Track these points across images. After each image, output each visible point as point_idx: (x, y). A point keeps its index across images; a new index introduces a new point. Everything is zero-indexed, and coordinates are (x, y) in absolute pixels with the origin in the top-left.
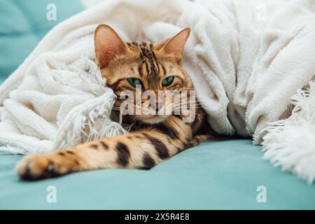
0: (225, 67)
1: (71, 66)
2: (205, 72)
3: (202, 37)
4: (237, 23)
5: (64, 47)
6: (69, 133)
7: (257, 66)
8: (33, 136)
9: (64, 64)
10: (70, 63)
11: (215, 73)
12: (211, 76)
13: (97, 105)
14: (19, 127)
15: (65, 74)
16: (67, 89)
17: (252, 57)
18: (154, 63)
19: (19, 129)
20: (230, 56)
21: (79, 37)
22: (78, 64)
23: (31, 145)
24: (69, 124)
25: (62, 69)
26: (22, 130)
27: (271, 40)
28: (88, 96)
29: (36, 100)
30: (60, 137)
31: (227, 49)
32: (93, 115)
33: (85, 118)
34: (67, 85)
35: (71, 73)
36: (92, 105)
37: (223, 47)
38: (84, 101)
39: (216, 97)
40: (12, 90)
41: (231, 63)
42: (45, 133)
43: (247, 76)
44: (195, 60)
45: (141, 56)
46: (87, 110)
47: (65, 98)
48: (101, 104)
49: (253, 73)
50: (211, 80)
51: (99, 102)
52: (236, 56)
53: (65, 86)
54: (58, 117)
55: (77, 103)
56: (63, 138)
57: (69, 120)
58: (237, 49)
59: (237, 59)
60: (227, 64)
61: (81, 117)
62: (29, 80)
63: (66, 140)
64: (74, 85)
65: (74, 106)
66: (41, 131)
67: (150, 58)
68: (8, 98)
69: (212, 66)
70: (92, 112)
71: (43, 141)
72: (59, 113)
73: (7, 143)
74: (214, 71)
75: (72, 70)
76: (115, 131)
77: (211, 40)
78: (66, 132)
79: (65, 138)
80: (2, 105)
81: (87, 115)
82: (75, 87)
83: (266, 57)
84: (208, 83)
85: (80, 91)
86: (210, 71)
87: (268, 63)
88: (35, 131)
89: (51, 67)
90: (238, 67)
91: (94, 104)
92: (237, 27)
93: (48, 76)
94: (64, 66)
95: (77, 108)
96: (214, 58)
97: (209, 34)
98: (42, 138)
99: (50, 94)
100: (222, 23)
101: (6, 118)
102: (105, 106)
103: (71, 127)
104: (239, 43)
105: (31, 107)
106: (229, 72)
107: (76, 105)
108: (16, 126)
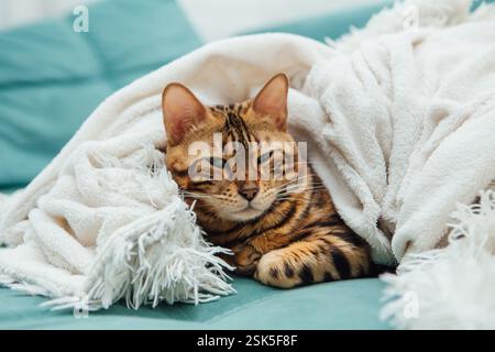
0: (369, 159)
1: (128, 161)
2: (340, 167)
4: (392, 87)
5: (122, 128)
6: (107, 267)
7: (415, 158)
8: (64, 268)
9: (115, 158)
10: (125, 156)
11: (354, 168)
12: (348, 174)
13: (152, 226)
14: (47, 253)
15: (115, 173)
16: (114, 197)
17: (410, 143)
18: (244, 133)
19: (46, 256)
20: (376, 142)
21: (144, 114)
22: (137, 157)
23: (56, 283)
24: (107, 254)
25: (113, 166)
26: (50, 259)
27: (439, 116)
28: (145, 208)
30: (95, 273)
31: (371, 131)
32: (144, 241)
33: (131, 245)
34: (116, 191)
35: (126, 171)
36: (144, 225)
37: (364, 128)
38: (136, 217)
39: (360, 206)
40: (41, 194)
41: (379, 152)
43: (402, 174)
44: (325, 148)
45: (227, 125)
46: (137, 232)
47: (108, 213)
48: (158, 223)
49: (409, 170)
50: (350, 179)
51: (155, 221)
52: (386, 143)
53: (112, 194)
54: (99, 241)
55: (126, 221)
56: (100, 274)
57: (108, 247)
58: (388, 131)
59: (387, 146)
60: (372, 154)
61: (125, 244)
62: (64, 181)
63: (103, 277)
64: (127, 191)
65: (121, 226)
66: (72, 261)
67: (238, 127)
68: (36, 207)
69: (349, 158)
70: (144, 235)
71: (75, 276)
72: (100, 235)
73: (24, 279)
74: (352, 166)
75: (128, 167)
76: (181, 262)
77: (347, 117)
78: (104, 265)
79: (101, 274)
80: (27, 218)
81: (135, 240)
82: (127, 195)
83: (428, 145)
85: (134, 202)
86: (347, 166)
87: (429, 154)
88: (64, 260)
89: (96, 165)
90: (391, 160)
91: (149, 223)
92: (391, 94)
93: (90, 177)
94: (115, 160)
95: (121, 230)
96: (350, 145)
97: (344, 108)
98: (75, 272)
100: (365, 90)
101: (30, 239)
102: (166, 226)
103: (110, 259)
104: (392, 120)
105: (64, 223)
106: (374, 167)
107: (125, 224)
108: (42, 252)
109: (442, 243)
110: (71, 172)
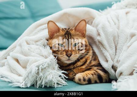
0: (110, 47)
1: (38, 43)
2: (102, 49)
3: (100, 33)
4: (119, 26)
5: (36, 33)
6: (30, 75)
7: (125, 48)
8: (16, 74)
10: (37, 41)
11: (106, 50)
12: (104, 51)
14: (11, 69)
15: (34, 47)
16: (33, 54)
17: (123, 43)
19: (11, 70)
20: (113, 42)
21: (43, 29)
22: (40, 42)
23: (14, 78)
24: (30, 71)
25: (33, 44)
26: (12, 71)
28: (41, 58)
29: (19, 58)
30: (26, 76)
31: (112, 39)
32: (41, 68)
33: (37, 69)
34: (34, 52)
36: (41, 63)
37: (109, 38)
38: (39, 60)
39: (107, 61)
40: (11, 52)
41: (114, 45)
42: (21, 74)
43: (120, 52)
44: (98, 43)
45: (65, 34)
47: (31, 58)
48: (46, 62)
49: (122, 51)
50: (104, 53)
51: (45, 62)
53: (32, 53)
54: (27, 67)
57: (30, 69)
58: (117, 39)
59: (116, 43)
60: (112, 46)
61: (35, 68)
62: (18, 48)
63: (28, 77)
64: (37, 52)
67: (68, 35)
68: (9, 55)
69: (104, 46)
70: (41, 66)
71: (20, 77)
72: (28, 65)
73: (4, 77)
74: (105, 49)
75: (37, 45)
76: (52, 75)
77: (105, 34)
78: (29, 74)
79: (28, 76)
80: (6, 59)
81: (39, 67)
82: (37, 53)
83: (129, 44)
84: (103, 54)
85: (39, 56)
86: (104, 49)
87: (129, 47)
88: (17, 72)
89: (28, 44)
90: (117, 48)
92: (118, 28)
93: (26, 47)
94: (34, 43)
95: (34, 64)
96: (105, 42)
97: (104, 31)
98: (20, 75)
99: (25, 56)
100: (111, 26)
101: (7, 65)
102: (48, 63)
103: (31, 72)
104: (118, 36)
105: (17, 61)
106: (112, 50)
107: (35, 62)
108: (10, 69)
109: (131, 74)
110: (20, 45)
